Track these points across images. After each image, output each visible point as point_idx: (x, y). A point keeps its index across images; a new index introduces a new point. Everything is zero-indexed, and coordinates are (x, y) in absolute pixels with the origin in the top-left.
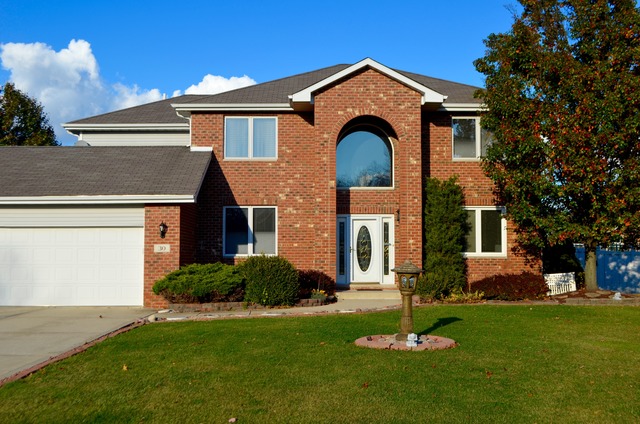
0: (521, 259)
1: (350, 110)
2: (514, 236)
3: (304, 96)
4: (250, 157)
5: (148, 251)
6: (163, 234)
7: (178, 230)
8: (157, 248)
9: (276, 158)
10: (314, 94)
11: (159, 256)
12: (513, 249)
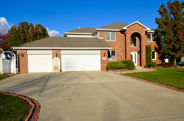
0: (159, 60)
1: (133, 31)
2: (158, 56)
3: (125, 28)
4: (110, 40)
5: (101, 59)
6: (104, 56)
7: (107, 55)
8: (103, 59)
9: (115, 41)
10: (127, 28)
11: (104, 60)
12: (157, 58)
